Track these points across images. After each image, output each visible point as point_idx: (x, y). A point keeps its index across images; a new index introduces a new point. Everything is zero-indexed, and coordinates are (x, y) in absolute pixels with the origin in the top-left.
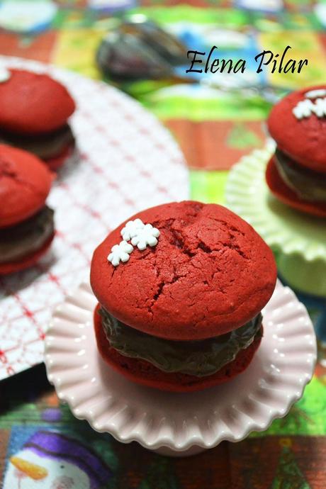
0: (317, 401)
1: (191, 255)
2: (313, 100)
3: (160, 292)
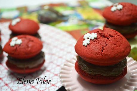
1: (108, 38)
2: (116, 6)
3: (103, 49)
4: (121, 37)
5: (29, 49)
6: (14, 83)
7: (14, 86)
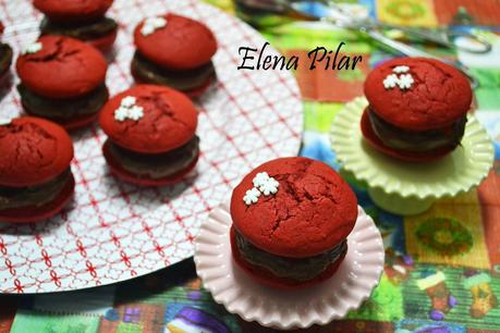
0: (387, 296)
1: (300, 201)
2: (399, 75)
3: (278, 225)
4: (333, 200)
5: (157, 136)
6: (111, 203)
7: (109, 211)
